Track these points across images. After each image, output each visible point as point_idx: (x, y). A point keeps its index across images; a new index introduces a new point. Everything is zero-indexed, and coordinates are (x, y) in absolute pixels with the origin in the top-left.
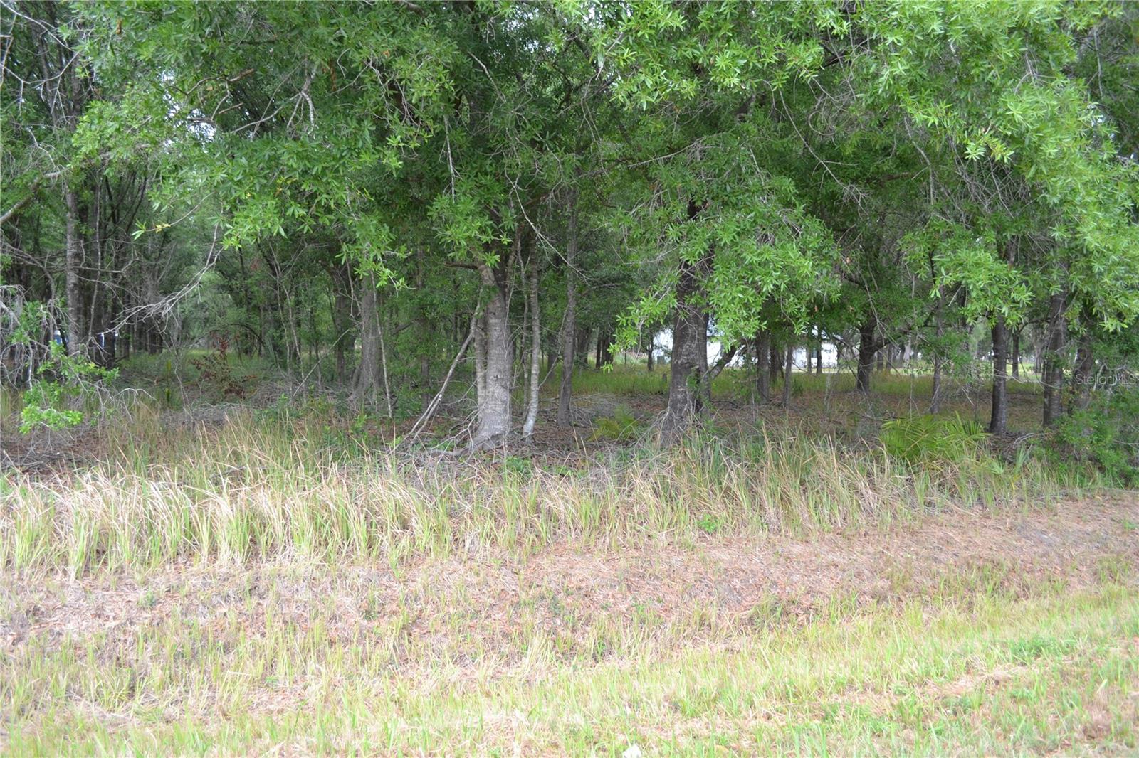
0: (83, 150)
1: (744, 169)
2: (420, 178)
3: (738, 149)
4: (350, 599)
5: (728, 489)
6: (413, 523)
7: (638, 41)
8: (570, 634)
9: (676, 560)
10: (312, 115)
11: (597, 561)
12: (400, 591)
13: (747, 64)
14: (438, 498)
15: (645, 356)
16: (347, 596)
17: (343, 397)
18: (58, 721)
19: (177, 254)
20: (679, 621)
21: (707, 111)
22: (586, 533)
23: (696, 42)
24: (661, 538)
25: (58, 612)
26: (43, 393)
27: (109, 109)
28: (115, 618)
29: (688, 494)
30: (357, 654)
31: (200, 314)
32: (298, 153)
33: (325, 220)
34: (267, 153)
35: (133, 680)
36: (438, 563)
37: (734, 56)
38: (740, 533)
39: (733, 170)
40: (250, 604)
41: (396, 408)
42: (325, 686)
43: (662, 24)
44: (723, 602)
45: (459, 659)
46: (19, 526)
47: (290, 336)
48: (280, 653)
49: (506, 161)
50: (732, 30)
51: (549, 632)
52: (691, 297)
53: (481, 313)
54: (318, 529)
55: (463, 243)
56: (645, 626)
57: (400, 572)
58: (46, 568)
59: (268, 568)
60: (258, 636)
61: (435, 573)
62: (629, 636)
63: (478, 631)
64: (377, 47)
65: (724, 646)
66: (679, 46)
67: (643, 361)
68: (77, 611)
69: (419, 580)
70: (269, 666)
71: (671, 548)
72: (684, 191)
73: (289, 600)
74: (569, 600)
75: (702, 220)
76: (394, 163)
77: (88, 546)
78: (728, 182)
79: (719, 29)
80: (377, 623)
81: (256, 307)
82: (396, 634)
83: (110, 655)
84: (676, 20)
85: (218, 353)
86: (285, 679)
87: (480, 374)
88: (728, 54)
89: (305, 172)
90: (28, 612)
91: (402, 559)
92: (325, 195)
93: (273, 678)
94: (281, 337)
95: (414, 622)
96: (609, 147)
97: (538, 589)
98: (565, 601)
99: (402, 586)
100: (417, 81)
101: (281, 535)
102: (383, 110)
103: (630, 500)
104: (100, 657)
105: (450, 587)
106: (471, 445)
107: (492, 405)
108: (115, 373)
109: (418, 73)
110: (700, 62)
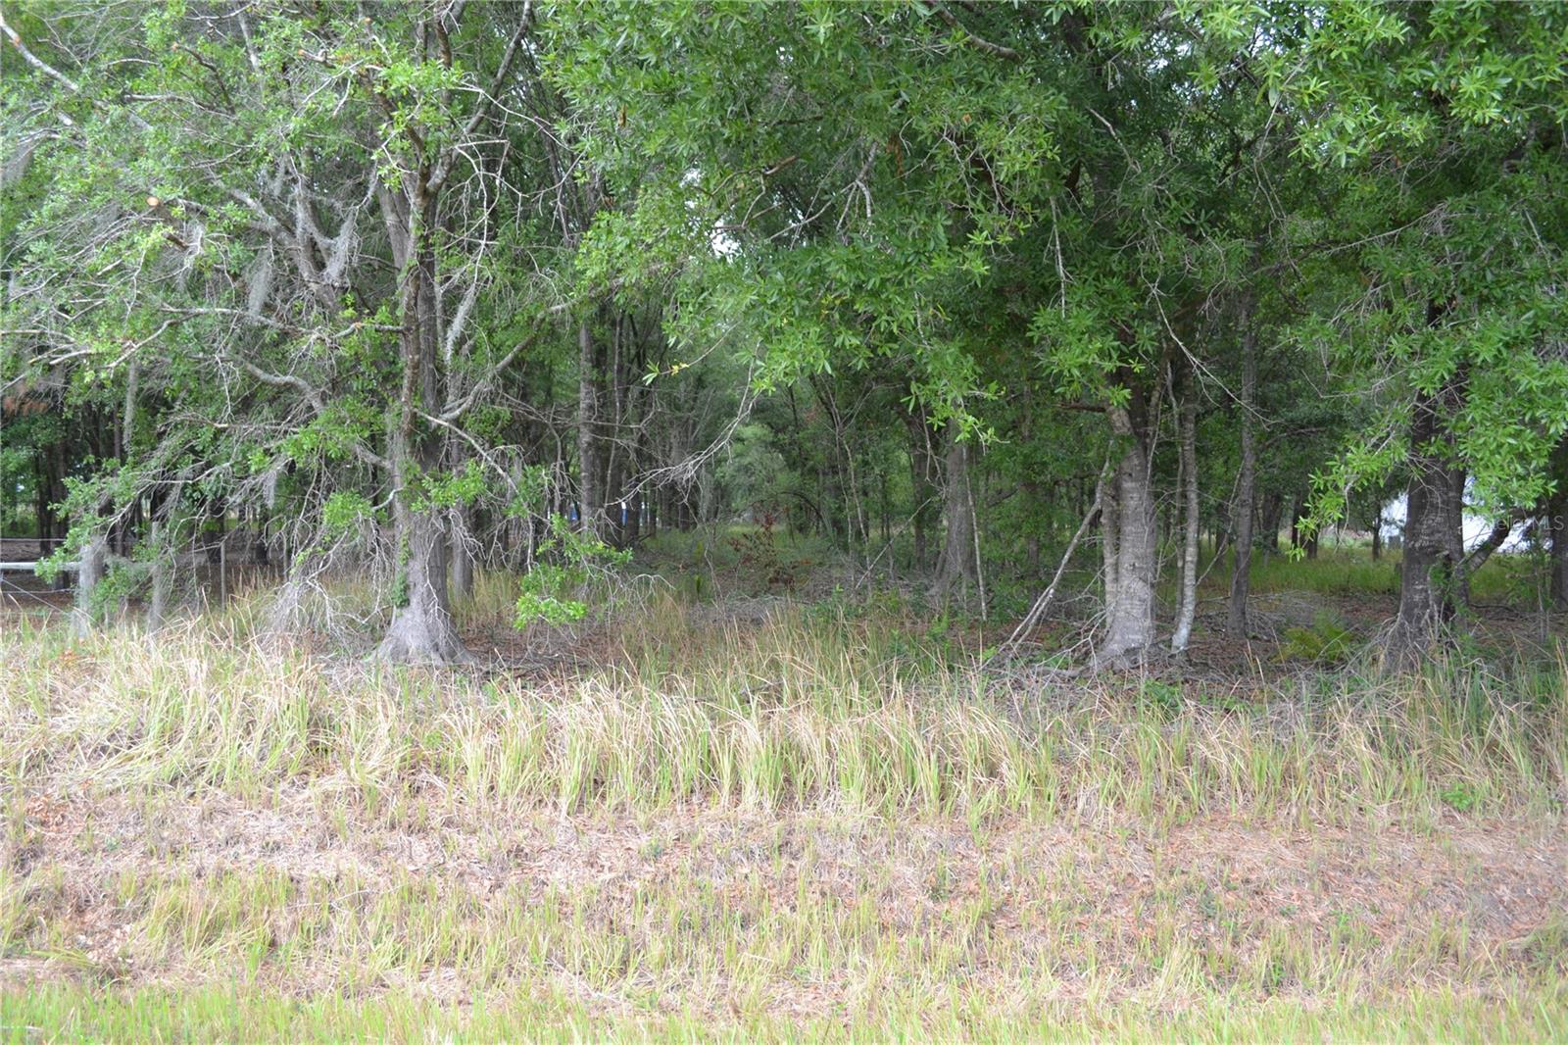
0: (588, 273)
1: (1516, 244)
2: (1021, 287)
3: (1505, 215)
4: (912, 870)
5: (1494, 743)
6: (1004, 769)
7: (1333, 66)
8: (1228, 947)
9: (1405, 849)
10: (869, 211)
11: (1276, 841)
12: (982, 864)
13: (1512, 85)
14: (1041, 735)
15: (1369, 537)
16: (908, 865)
17: (923, 590)
18: (534, 994)
19: (716, 403)
20: (1405, 945)
21: (1454, 160)
22: (1261, 798)
23: (1428, 59)
24: (1381, 814)
25: (544, 856)
26: (543, 579)
27: (619, 221)
28: (610, 869)
29: (1426, 748)
30: (916, 947)
31: (742, 479)
32: (848, 262)
33: (886, 349)
34: (810, 265)
35: (626, 952)
36: (1037, 829)
37: (1490, 75)
38: (1512, 813)
39: (1497, 247)
40: (779, 867)
41: (993, 608)
42: (871, 987)
43: (1370, 36)
44: (1480, 921)
45: (1061, 970)
46: (504, 744)
47: (854, 508)
48: (814, 935)
49: (1142, 255)
50: (1486, 34)
51: (1196, 942)
52: (1430, 444)
53: (1112, 475)
54: (872, 769)
55: (1076, 372)
56: (1348, 947)
57: (982, 837)
58: (536, 798)
59: (805, 818)
60: (786, 910)
61: (1032, 843)
62: (1323, 961)
63: (1091, 930)
64: (952, 109)
65: (1478, 991)
66: (1399, 67)
67: (1367, 545)
68: (567, 856)
69: (1008, 850)
70: (799, 953)
71: (1395, 829)
72: (1416, 283)
73: (830, 865)
74: (1230, 897)
75: (1446, 327)
76: (979, 268)
77: (584, 773)
78: (1489, 266)
79: (1462, 35)
80: (946, 906)
81: (813, 471)
82: (972, 925)
83: (601, 915)
84: (1394, 29)
85: (763, 530)
86: (819, 971)
87: (1109, 560)
88: (1480, 72)
89: (858, 288)
90: (509, 852)
91: (987, 818)
92: (885, 317)
93: (805, 968)
94: (840, 509)
95: (999, 910)
96: (1301, 227)
97: (1184, 877)
98: (1223, 898)
99: (984, 857)
100: (1009, 152)
101: (823, 775)
102: (963, 196)
103: (1332, 753)
104: (590, 918)
105: (1052, 864)
106: (1094, 662)
107: (1126, 605)
108: (628, 554)
109: (1009, 140)
110: (1434, 88)
